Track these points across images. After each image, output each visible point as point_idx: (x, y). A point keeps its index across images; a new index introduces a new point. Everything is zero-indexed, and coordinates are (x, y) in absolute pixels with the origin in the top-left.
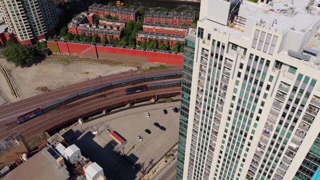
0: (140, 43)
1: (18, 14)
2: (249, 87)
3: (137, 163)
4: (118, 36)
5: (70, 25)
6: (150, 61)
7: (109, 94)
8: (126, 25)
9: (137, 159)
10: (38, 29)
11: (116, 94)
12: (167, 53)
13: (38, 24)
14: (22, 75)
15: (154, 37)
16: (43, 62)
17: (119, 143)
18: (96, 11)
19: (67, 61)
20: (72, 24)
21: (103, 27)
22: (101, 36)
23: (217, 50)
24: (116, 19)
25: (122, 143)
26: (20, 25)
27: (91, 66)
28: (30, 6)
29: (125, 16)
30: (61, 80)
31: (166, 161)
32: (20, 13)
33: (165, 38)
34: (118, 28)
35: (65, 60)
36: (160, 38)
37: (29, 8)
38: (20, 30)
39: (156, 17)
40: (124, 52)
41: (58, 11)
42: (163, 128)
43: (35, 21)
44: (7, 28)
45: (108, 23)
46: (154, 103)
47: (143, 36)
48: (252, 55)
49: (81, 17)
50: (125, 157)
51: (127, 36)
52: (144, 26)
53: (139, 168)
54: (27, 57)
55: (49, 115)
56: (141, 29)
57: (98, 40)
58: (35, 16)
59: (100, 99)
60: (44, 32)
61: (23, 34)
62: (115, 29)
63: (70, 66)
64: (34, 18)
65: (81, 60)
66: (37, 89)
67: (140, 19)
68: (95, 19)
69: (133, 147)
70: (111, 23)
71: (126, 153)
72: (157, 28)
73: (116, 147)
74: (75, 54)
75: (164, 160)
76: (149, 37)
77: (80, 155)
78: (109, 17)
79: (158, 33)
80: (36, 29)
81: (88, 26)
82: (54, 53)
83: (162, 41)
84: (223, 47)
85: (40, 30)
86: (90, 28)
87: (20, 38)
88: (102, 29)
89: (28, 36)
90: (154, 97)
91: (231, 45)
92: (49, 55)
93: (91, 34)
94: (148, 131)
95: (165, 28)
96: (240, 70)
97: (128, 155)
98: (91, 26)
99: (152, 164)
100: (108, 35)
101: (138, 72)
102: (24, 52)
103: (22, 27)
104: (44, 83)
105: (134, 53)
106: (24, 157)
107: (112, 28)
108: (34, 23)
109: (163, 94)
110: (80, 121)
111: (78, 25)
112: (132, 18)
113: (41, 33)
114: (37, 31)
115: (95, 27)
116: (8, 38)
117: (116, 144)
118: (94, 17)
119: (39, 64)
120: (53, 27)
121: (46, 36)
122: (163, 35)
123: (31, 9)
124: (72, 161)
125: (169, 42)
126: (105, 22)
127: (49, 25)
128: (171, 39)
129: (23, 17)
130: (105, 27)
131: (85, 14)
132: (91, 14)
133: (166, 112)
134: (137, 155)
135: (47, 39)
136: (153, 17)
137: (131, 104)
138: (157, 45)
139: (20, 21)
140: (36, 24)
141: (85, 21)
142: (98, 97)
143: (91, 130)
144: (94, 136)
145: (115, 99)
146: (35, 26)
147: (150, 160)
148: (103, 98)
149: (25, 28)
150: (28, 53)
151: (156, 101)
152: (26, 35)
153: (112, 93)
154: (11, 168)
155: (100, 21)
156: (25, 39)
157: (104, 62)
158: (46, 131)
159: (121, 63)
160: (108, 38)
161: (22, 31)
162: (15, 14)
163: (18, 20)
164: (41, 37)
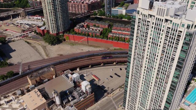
0: (110, 38)
1: (53, 21)
2: (156, 32)
3: (105, 89)
4: (99, 34)
5: (76, 28)
6: (114, 46)
7: (93, 58)
8: (103, 30)
9: (105, 88)
10: (60, 29)
11: (96, 59)
12: (124, 43)
13: (61, 26)
14: (51, 48)
15: (117, 36)
16: (61, 44)
17: (97, 80)
18: (89, 23)
19: (73, 44)
20: (76, 27)
21: (92, 30)
22: (90, 34)
23: (144, 18)
24: (98, 27)
25: (98, 80)
26: (52, 26)
27: (84, 47)
28: (59, 17)
29: (103, 26)
30: (69, 52)
31: (120, 90)
32: (54, 20)
33: (123, 36)
34: (99, 30)
35: (72, 44)
36: (120, 36)
37: (58, 18)
38: (52, 28)
39: (119, 27)
40: (101, 41)
41: (70, 22)
42: (119, 76)
43: (60, 24)
44: (46, 28)
45: (94, 28)
46: (115, 65)
47: (112, 35)
48: (157, 18)
49: (81, 25)
50: (99, 86)
51: (104, 34)
52: (112, 31)
53: (106, 91)
54: (55, 40)
55: (64, 65)
56: (111, 32)
57: (89, 35)
58: (60, 22)
59: (88, 60)
60: (63, 30)
61: (53, 30)
62: (98, 31)
63: (74, 46)
64: (59, 23)
65: (80, 44)
66: (58, 55)
67: (110, 28)
68: (88, 26)
69: (104, 83)
70: (96, 28)
71: (100, 85)
72: (119, 32)
73: (95, 82)
74: (77, 41)
75: (119, 89)
76: (115, 35)
77: (79, 79)
78: (95, 26)
79: (119, 34)
80: (59, 28)
81: (84, 29)
82: (66, 40)
83: (121, 37)
84: (146, 16)
85: (61, 29)
86: (85, 30)
87: (51, 32)
88: (91, 31)
89: (55, 31)
90: (115, 61)
91: (149, 16)
92: (64, 41)
93: (85, 33)
94: (112, 77)
95: (123, 32)
96: (153, 25)
97: (101, 86)
98: (86, 29)
99: (113, 90)
100: (94, 33)
101: (108, 51)
102: (53, 38)
103: (54, 27)
104: (61, 53)
105: (107, 42)
106: (54, 76)
107: (96, 30)
108: (59, 25)
109: (120, 61)
110: (78, 70)
111: (79, 28)
112: (107, 27)
113: (61, 31)
114: (59, 30)
115: (87, 29)
116: (45, 32)
117: (95, 80)
118: (87, 25)
119: (59, 45)
120: (67, 28)
121: (63, 33)
122: (122, 35)
123: (59, 18)
124: (75, 80)
125: (125, 39)
126: (92, 28)
127: (65, 27)
128: (126, 37)
129: (55, 22)
130: (93, 30)
131: (83, 24)
132: (86, 24)
133: (121, 69)
134: (105, 86)
135: (64, 34)
136: (117, 27)
137: (104, 64)
138: (119, 39)
139: (53, 24)
140: (60, 26)
141: (83, 26)
142: (88, 59)
143: (83, 74)
144: (84, 76)
145: (96, 61)
146: (59, 27)
147: (112, 89)
148: (90, 60)
149: (55, 27)
150: (55, 38)
151: (116, 64)
152: (54, 31)
153: (95, 58)
154: (49, 80)
155: (90, 27)
156: (54, 33)
157: (91, 46)
158: (62, 71)
159: (99, 47)
160: (94, 35)
161: (53, 29)
162: (52, 20)
163: (52, 23)
164: (61, 33)
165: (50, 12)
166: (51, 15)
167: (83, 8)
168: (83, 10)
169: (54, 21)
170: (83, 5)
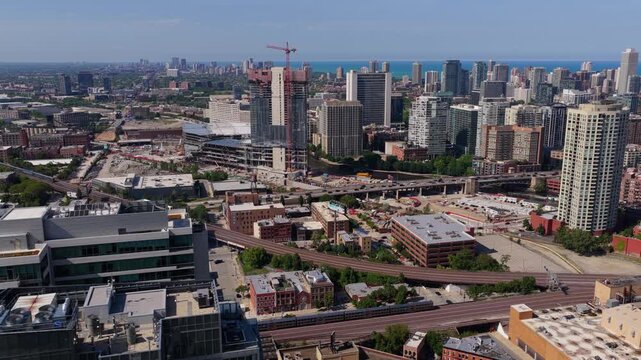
1: (586, 200)
10: (598, 222)
16: (604, 256)
26: (582, 213)
28: (602, 194)
32: (590, 200)
38: (579, 218)
43: (599, 212)
44: (556, 216)
58: (602, 207)
60: (603, 227)
61: (581, 223)
80: (595, 221)
82: (616, 252)
85: (600, 224)
89: (586, 226)
92: (611, 252)
108: (596, 214)
113: (599, 228)
114: (596, 224)
116: (555, 227)
119: (599, 257)
120: (612, 226)
121: (603, 233)
129: (590, 204)
139: (585, 207)
140: (599, 215)
146: (596, 217)
152: (584, 225)
161: (581, 219)
162: (584, 198)
163: (583, 205)
164: (598, 233)
165: (586, 179)
166: (585, 187)
167: (632, 188)
168: (631, 194)
169: (588, 201)
170: (633, 182)
